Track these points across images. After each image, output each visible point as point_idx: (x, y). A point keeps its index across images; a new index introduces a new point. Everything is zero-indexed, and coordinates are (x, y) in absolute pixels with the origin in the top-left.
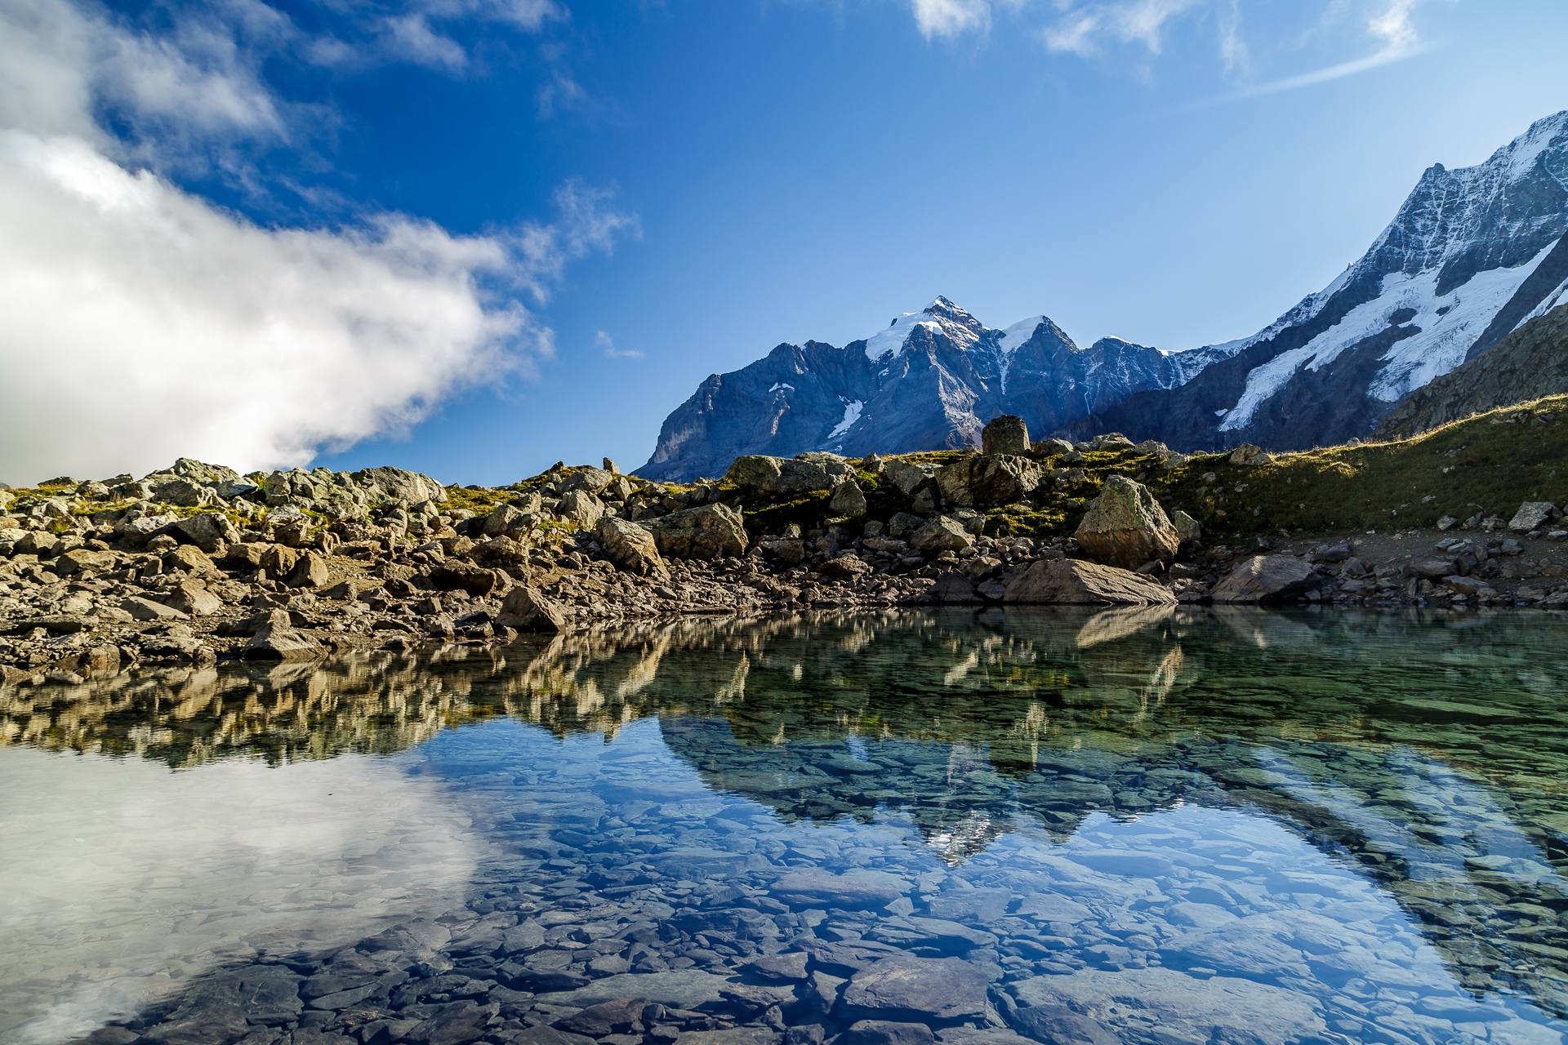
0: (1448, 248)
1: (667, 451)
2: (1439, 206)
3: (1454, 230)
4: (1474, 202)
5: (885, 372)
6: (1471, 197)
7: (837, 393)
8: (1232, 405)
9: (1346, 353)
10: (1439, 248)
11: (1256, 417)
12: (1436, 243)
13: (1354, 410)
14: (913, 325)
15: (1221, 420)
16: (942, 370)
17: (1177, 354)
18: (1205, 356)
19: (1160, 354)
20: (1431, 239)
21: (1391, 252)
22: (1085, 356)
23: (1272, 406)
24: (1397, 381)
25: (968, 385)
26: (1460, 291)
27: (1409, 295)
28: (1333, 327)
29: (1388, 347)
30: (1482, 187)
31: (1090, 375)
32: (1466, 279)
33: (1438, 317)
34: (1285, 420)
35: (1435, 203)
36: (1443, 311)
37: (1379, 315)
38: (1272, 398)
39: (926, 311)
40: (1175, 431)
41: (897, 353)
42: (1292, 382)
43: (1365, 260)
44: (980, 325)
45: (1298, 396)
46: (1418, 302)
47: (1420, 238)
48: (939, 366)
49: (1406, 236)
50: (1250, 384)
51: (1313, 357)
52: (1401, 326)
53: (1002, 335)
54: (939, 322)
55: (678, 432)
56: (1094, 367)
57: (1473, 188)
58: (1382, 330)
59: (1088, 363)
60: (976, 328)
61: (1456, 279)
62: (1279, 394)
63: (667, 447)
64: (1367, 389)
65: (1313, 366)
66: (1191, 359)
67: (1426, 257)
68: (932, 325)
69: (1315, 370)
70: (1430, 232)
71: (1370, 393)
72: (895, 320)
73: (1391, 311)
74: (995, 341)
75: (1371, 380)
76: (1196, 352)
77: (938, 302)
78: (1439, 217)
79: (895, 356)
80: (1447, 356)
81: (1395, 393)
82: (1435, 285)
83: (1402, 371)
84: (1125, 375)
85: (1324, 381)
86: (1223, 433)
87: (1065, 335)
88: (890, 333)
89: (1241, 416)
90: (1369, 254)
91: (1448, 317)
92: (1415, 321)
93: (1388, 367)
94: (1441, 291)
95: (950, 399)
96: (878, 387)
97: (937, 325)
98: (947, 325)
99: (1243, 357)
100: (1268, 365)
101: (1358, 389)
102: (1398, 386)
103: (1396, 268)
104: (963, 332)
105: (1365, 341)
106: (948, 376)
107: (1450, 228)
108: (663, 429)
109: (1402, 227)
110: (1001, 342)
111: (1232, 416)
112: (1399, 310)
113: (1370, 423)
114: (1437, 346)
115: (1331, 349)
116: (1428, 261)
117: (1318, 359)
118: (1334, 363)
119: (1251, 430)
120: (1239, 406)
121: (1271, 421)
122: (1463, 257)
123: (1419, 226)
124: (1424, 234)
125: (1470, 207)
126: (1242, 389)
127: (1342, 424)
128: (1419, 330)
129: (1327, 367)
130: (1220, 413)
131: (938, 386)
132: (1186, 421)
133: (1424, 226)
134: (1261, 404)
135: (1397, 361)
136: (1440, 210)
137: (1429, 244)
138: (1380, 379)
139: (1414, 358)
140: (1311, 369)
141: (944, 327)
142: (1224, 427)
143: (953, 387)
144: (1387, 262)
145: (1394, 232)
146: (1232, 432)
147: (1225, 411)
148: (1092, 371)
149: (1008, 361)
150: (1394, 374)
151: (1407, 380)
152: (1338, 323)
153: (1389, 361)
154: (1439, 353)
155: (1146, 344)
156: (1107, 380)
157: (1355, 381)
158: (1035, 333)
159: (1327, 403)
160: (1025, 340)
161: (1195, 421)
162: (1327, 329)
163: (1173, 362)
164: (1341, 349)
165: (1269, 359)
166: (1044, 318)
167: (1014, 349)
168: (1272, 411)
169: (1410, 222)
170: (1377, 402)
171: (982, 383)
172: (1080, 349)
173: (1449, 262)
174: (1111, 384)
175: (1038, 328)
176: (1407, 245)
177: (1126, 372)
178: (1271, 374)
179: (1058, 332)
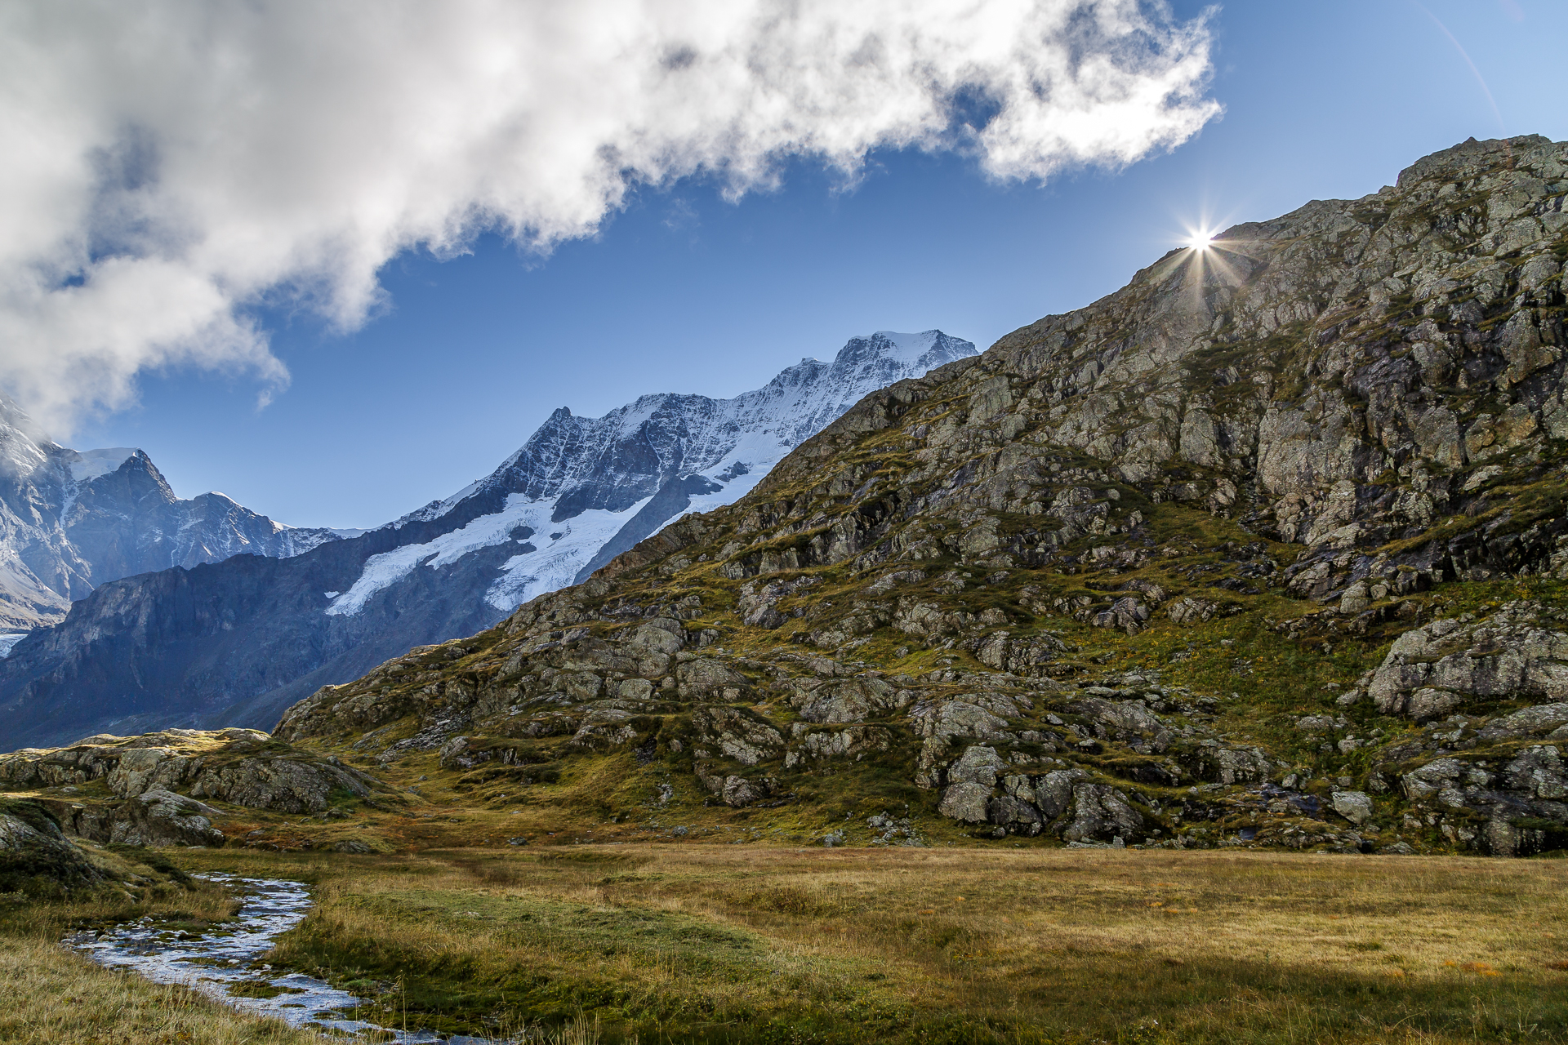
0: (565, 483)
2: (562, 444)
3: (571, 468)
4: (590, 448)
6: (588, 444)
8: (344, 589)
9: (467, 556)
10: (557, 481)
11: (368, 606)
12: (555, 476)
13: (470, 613)
15: (330, 602)
17: (291, 530)
18: (321, 538)
19: (271, 526)
20: (552, 471)
21: (518, 473)
22: (182, 507)
23: (387, 596)
24: (513, 591)
26: (572, 521)
27: (529, 515)
28: (457, 531)
29: (506, 559)
30: (598, 437)
31: (184, 531)
32: (578, 512)
33: (551, 541)
34: (398, 614)
35: (559, 441)
36: (556, 536)
37: (501, 528)
38: (389, 588)
40: (275, 605)
42: (411, 575)
43: (494, 475)
45: (415, 590)
46: (536, 524)
47: (543, 468)
49: (532, 463)
50: (368, 570)
51: (436, 554)
52: (520, 542)
53: (77, 457)
56: (191, 523)
57: (591, 436)
58: (502, 542)
59: (184, 517)
61: (570, 510)
62: (396, 586)
64: (484, 594)
65: (434, 563)
66: (305, 538)
67: (546, 486)
69: (436, 568)
70: (552, 465)
71: (487, 598)
73: (513, 526)
74: (65, 463)
75: (489, 586)
76: (312, 532)
78: (561, 454)
80: (558, 576)
81: (510, 603)
82: (552, 512)
83: (518, 583)
84: (227, 540)
85: (442, 580)
86: (330, 617)
87: (162, 478)
89: (353, 601)
90: (498, 471)
91: (559, 542)
92: (532, 540)
93: (506, 577)
94: (556, 518)
99: (365, 540)
100: (389, 554)
101: (476, 593)
102: (513, 596)
103: (520, 490)
105: (486, 549)
107: (569, 466)
109: (530, 454)
110: (73, 465)
111: (342, 601)
112: (519, 527)
114: (550, 565)
115: (454, 551)
116: (547, 491)
117: (440, 557)
118: (455, 564)
119: (361, 618)
120: (353, 591)
121: (383, 612)
122: (577, 492)
123: (544, 457)
124: (547, 465)
125: (587, 452)
126: (358, 574)
127: (457, 625)
128: (534, 549)
129: (448, 568)
130: (329, 595)
132: (291, 596)
133: (548, 458)
134: (376, 593)
135: (513, 573)
136: (562, 448)
137: (550, 475)
138: (497, 586)
139: (531, 572)
140: (432, 566)
142: (332, 611)
144: (513, 482)
145: (523, 456)
146: (340, 618)
147: (337, 593)
148: (187, 526)
149: (77, 490)
150: (510, 584)
151: (521, 592)
152: (463, 527)
153: (507, 572)
154: (551, 573)
155: (258, 511)
156: (204, 540)
157: (473, 585)
158: (122, 466)
159: (444, 602)
160: (107, 471)
161: (302, 598)
162: (451, 531)
163: (285, 537)
164: (464, 552)
165: (391, 547)
166: (139, 451)
167: (89, 478)
168: (386, 601)
169: (537, 452)
170: (492, 608)
171: (32, 509)
172: (178, 498)
173: (565, 495)
174: (208, 546)
175: (128, 462)
176: (532, 471)
177: (229, 536)
178: (391, 564)
179: (154, 473)
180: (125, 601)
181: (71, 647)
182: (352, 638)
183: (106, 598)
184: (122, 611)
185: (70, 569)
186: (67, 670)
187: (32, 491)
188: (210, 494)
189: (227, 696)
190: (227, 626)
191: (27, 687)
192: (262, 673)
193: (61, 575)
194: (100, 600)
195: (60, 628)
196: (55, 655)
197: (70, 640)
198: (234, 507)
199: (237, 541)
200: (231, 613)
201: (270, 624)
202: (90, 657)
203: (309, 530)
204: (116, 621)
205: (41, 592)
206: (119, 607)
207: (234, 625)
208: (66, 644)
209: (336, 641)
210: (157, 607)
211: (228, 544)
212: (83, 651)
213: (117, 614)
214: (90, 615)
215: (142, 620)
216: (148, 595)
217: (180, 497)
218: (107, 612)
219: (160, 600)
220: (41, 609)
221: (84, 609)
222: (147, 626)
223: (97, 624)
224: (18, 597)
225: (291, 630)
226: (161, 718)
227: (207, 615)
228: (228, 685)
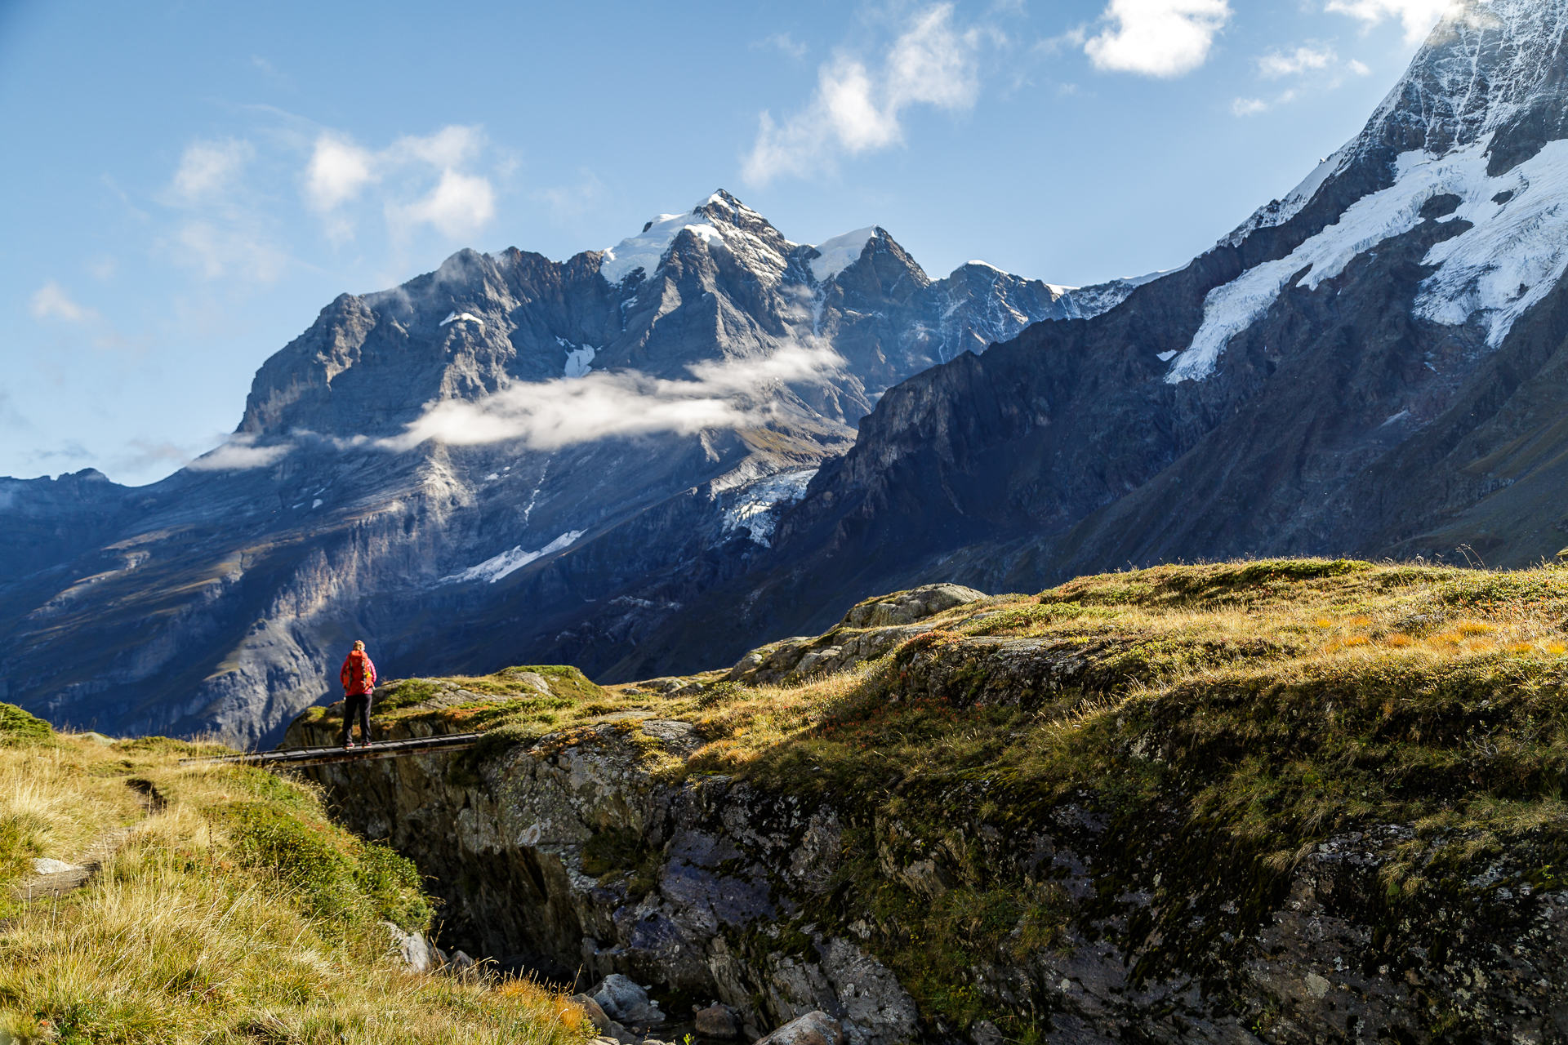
0: (1490, 115)
1: (262, 420)
2: (1473, 53)
3: (1498, 88)
4: (1526, 46)
5: (632, 302)
6: (1520, 40)
7: (554, 333)
8: (1183, 344)
9: (1359, 260)
10: (1477, 114)
11: (1222, 362)
12: (1472, 107)
13: (1396, 338)
14: (676, 231)
15: (1168, 366)
16: (723, 302)
17: (1074, 292)
18: (1114, 294)
19: (1048, 292)
20: (1464, 101)
21: (1406, 120)
22: (939, 291)
23: (1250, 342)
24: (1461, 293)
25: (762, 325)
26: (1526, 168)
27: (1446, 176)
28: (1328, 228)
29: (1424, 251)
30: (1538, 23)
31: (948, 320)
32: (1532, 152)
33: (1496, 207)
34: (1271, 367)
35: (1467, 49)
36: (1503, 198)
37: (1405, 204)
38: (1247, 331)
39: (698, 210)
40: (1095, 383)
41: (650, 273)
42: (1277, 306)
43: (1365, 134)
44: (781, 237)
45: (1291, 326)
46: (1462, 186)
47: (1448, 100)
48: (718, 294)
49: (1426, 97)
50: (1210, 312)
51: (1309, 268)
52: (1441, 220)
53: (815, 254)
54: (718, 228)
55: (281, 387)
56: (953, 308)
57: (1523, 26)
58: (1411, 226)
59: (943, 301)
60: (776, 242)
61: (1518, 151)
62: (1258, 325)
63: (261, 414)
64: (1412, 306)
65: (1309, 281)
66: (1093, 299)
67: (1459, 128)
68: (706, 232)
69: (1313, 287)
70: (1462, 91)
71: (1418, 312)
72: (649, 225)
73: (1422, 200)
74: (804, 263)
75: (1416, 293)
76: (1101, 289)
77: (717, 198)
78: (1474, 69)
79: (648, 277)
80: (1536, 253)
81: (1460, 311)
82: (1486, 162)
83: (1464, 279)
84: (998, 320)
85: (1328, 303)
86: (1173, 387)
87: (909, 257)
88: (641, 243)
89: (1200, 359)
90: (1371, 124)
91: (1512, 206)
92: (1461, 212)
93: (1438, 275)
94: (1495, 169)
95: (735, 346)
96: (621, 325)
97: (715, 233)
98: (730, 233)
99: (1197, 270)
100: (1234, 283)
101: (1397, 307)
102: (1462, 299)
103: (1415, 145)
104: (755, 246)
105: (1387, 243)
106: (733, 311)
107: (1492, 85)
108: (255, 383)
109: (1419, 85)
110: (813, 264)
111: (1185, 361)
112: (1434, 198)
113: (1425, 359)
114: (1514, 240)
115: (1336, 255)
116: (1462, 134)
117: (1315, 270)
118: (1341, 277)
119: (1217, 380)
120: (1196, 344)
121: (1250, 366)
122: (1527, 118)
123: (1444, 83)
124: (1452, 94)
125: (1521, 53)
126: (1198, 319)
127: (1382, 360)
128: (1469, 225)
129: (1332, 283)
130: (1165, 356)
131: (716, 324)
132: (1114, 367)
133: (1453, 82)
134: (1231, 342)
135: (1451, 266)
136: (1474, 60)
137: (1461, 109)
138: (1429, 290)
139: (1479, 259)
140: (1306, 287)
141: (725, 236)
142: (1174, 378)
143: (738, 327)
144: (1401, 136)
145: (1408, 91)
146: (1188, 385)
147: (1173, 352)
148: (950, 313)
149: (823, 293)
150: (1451, 283)
151: (1474, 291)
152: (1336, 221)
153: (1438, 267)
154: (1520, 251)
155: (1028, 277)
156: (973, 326)
157: (1390, 296)
158: (864, 252)
159: (1348, 330)
160: (850, 262)
161: (1129, 367)
162: (1319, 230)
163: (1068, 303)
164: (1352, 256)
165: (1235, 275)
166: (878, 229)
167: (832, 275)
168: (1250, 350)
169: (1431, 76)
170: (1431, 325)
171: (784, 324)
172: (932, 279)
173: (1501, 131)
174: (979, 333)
175: (868, 245)
176: (1429, 109)
177: (1001, 316)
178: (1242, 296)
179: (899, 252)
180: (916, 408)
181: (869, 475)
182: (1211, 410)
183: (894, 407)
184: (916, 420)
185: (837, 389)
186: (875, 499)
187: (779, 304)
188: (968, 266)
189: (1064, 512)
190: (1043, 421)
191: (840, 527)
192: (1102, 476)
193: (829, 398)
194: (889, 411)
195: (853, 453)
196: (854, 487)
197: (867, 466)
198: (998, 276)
199: (1011, 320)
200: (1043, 402)
201: (1095, 409)
202: (894, 481)
203: (1096, 288)
204: (911, 435)
205: (816, 420)
206: (911, 415)
207: (1050, 417)
208: (864, 471)
209: (1189, 419)
210: (956, 410)
211: (1001, 326)
212: (887, 477)
213: (912, 425)
214: (881, 432)
215: (942, 428)
216: (941, 395)
217: (933, 278)
218: (899, 425)
219: (956, 399)
220: (822, 440)
221: (872, 427)
222: (949, 434)
223: (892, 441)
224: (796, 429)
225: (1126, 413)
226: (999, 547)
227: (1015, 410)
228: (1063, 498)
